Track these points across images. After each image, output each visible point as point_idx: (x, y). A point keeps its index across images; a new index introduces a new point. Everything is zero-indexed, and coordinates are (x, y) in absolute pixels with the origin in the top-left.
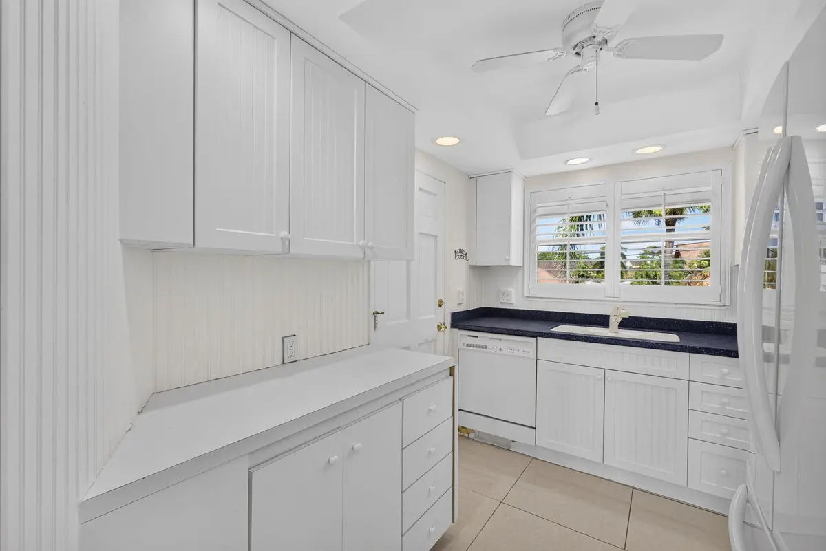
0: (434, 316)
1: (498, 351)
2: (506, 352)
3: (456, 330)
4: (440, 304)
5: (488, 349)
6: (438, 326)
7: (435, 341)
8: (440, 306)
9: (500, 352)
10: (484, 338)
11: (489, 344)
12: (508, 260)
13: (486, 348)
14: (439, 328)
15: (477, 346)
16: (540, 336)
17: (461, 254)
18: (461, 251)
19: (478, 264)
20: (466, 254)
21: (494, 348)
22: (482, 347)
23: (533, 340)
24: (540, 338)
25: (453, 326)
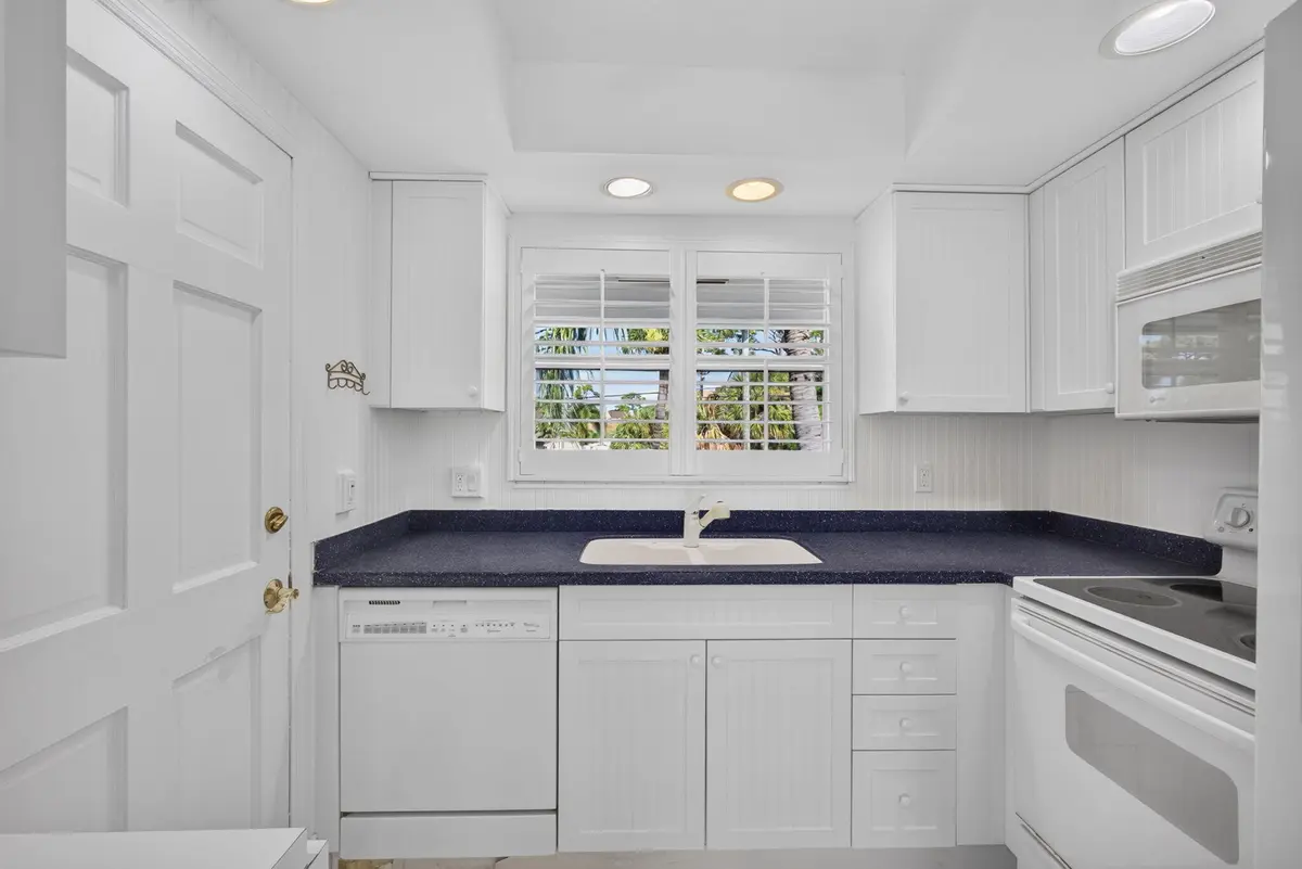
0: (253, 564)
1: (459, 635)
2: (482, 632)
3: (330, 591)
4: (274, 521)
5: (429, 634)
6: (269, 591)
7: (254, 644)
8: (273, 529)
9: (463, 635)
10: (416, 603)
11: (430, 617)
12: (474, 396)
13: (423, 629)
14: (271, 599)
15: (395, 629)
16: (565, 583)
17: (347, 374)
18: (347, 368)
19: (394, 405)
20: (363, 377)
21: (447, 627)
22: (413, 630)
23: (550, 593)
24: (565, 586)
25: (320, 579)
